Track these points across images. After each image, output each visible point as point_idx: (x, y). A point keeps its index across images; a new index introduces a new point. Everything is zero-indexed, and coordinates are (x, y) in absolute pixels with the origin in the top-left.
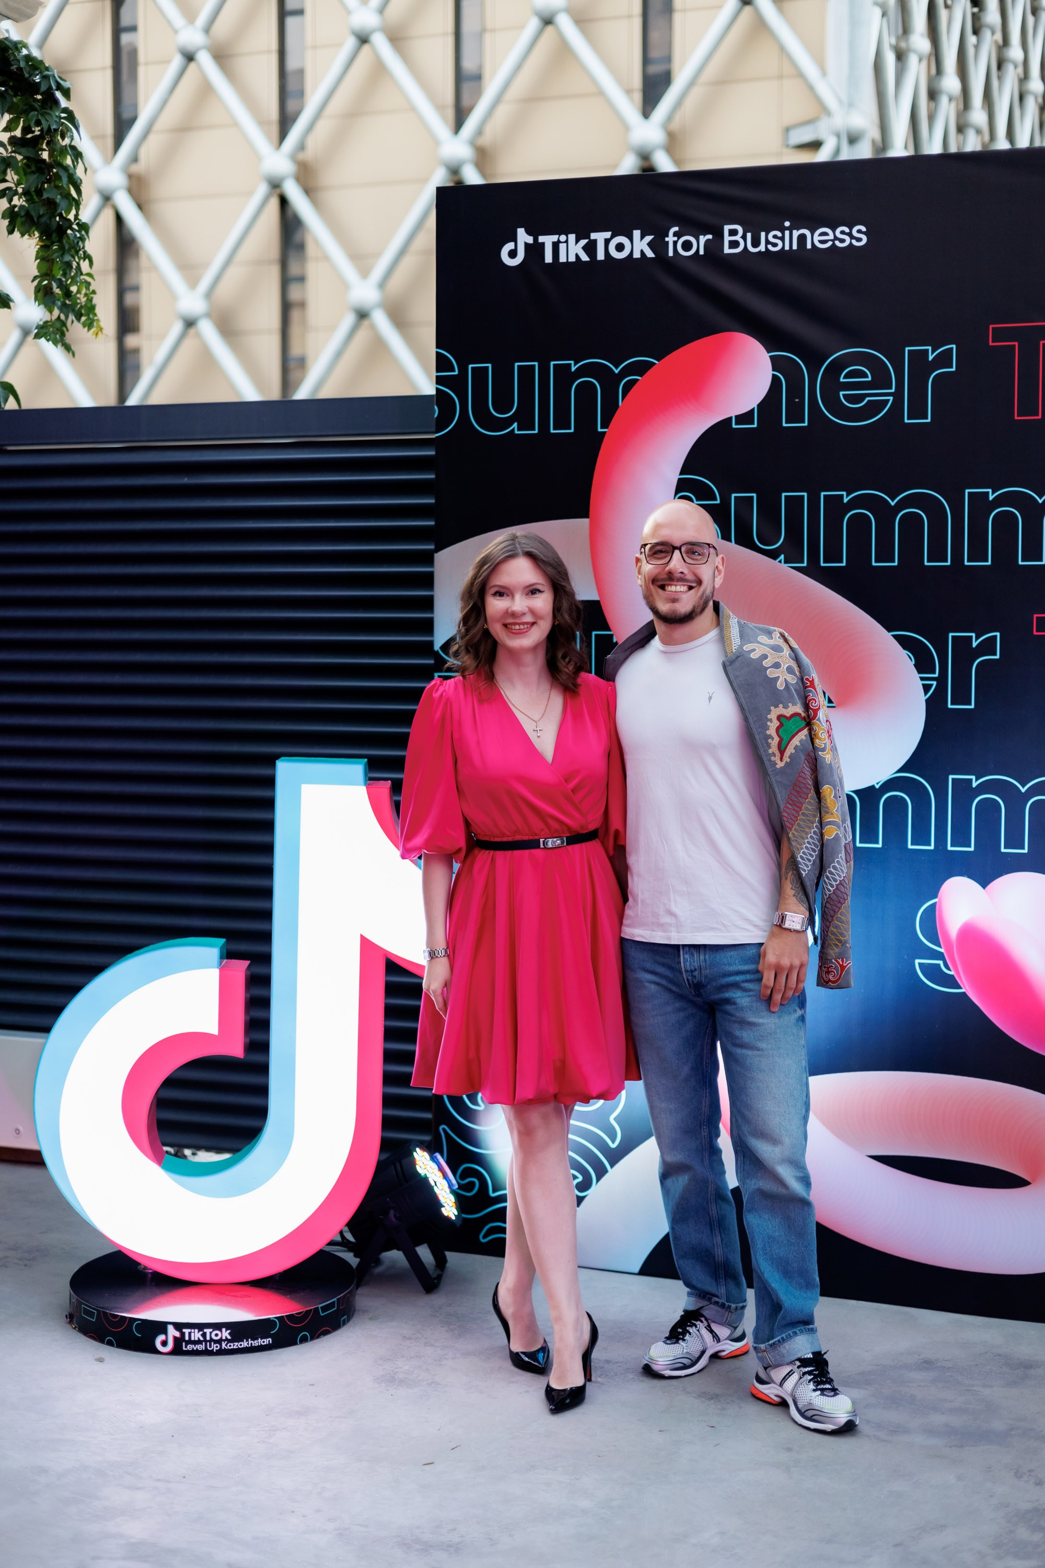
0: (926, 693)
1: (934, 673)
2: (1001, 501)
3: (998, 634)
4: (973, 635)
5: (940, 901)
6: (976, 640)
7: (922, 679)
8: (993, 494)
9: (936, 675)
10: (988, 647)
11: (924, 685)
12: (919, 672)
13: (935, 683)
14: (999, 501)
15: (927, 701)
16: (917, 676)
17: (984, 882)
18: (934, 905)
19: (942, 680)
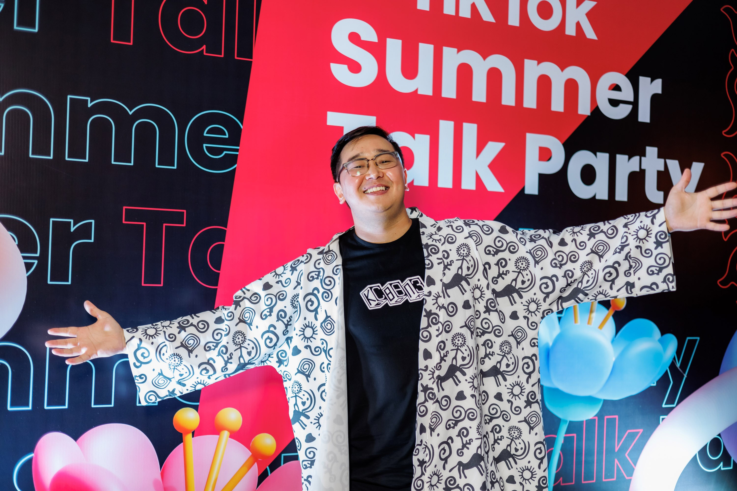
0: (27, 271)
1: (36, 253)
2: (98, 108)
3: (93, 221)
4: (72, 221)
5: (36, 456)
6: (74, 226)
7: (24, 258)
8: (91, 102)
9: (38, 255)
10: (84, 231)
11: (25, 263)
12: (22, 251)
13: (36, 262)
14: (97, 109)
15: (28, 277)
16: (19, 255)
17: (76, 436)
18: (30, 460)
19: (42, 259)
